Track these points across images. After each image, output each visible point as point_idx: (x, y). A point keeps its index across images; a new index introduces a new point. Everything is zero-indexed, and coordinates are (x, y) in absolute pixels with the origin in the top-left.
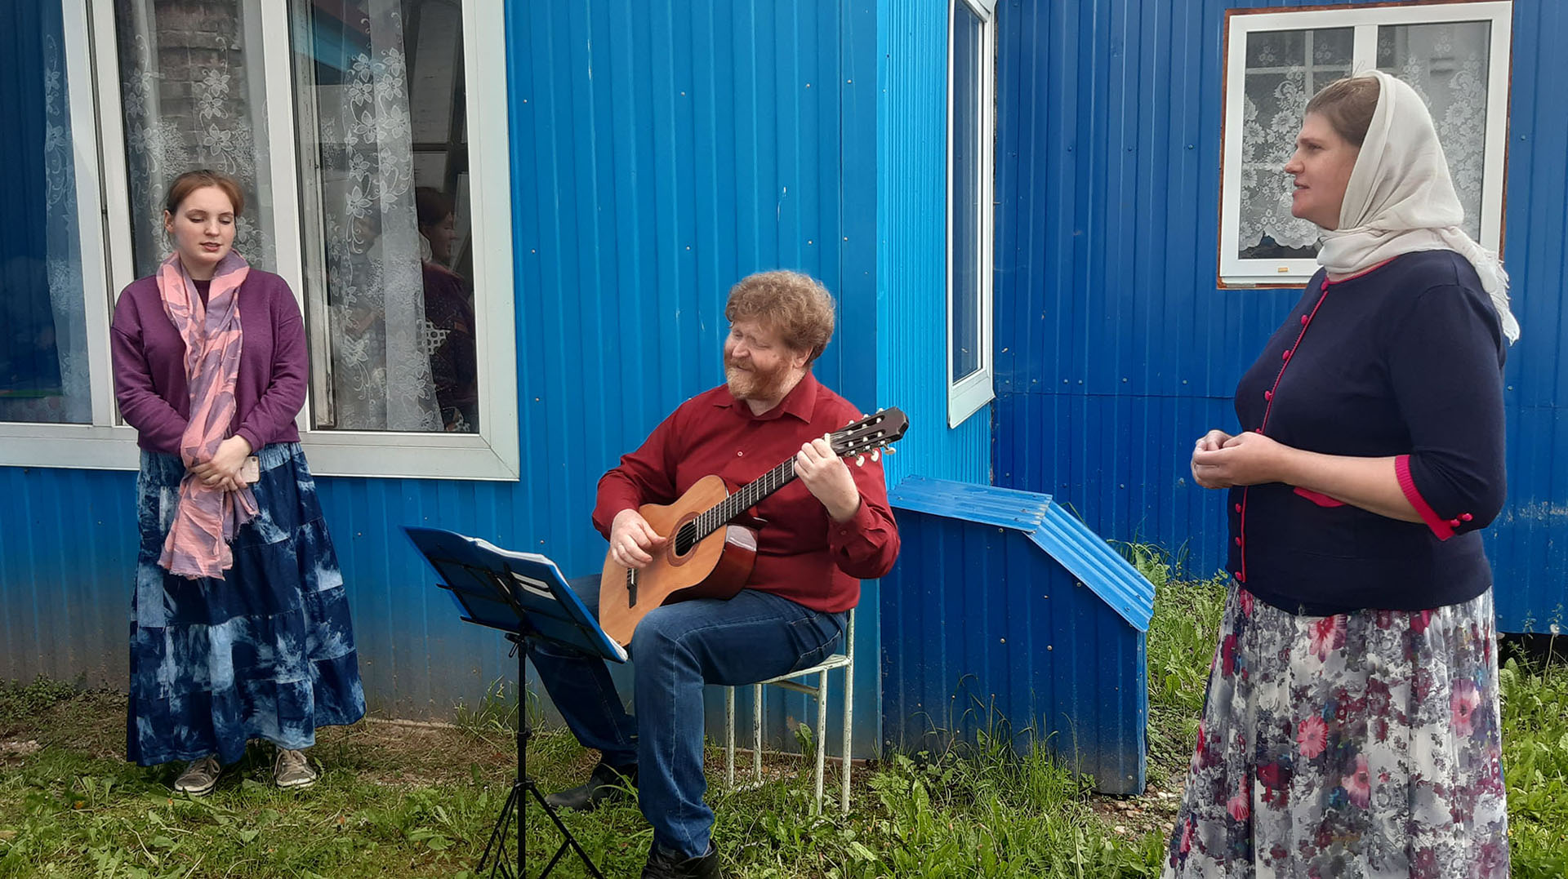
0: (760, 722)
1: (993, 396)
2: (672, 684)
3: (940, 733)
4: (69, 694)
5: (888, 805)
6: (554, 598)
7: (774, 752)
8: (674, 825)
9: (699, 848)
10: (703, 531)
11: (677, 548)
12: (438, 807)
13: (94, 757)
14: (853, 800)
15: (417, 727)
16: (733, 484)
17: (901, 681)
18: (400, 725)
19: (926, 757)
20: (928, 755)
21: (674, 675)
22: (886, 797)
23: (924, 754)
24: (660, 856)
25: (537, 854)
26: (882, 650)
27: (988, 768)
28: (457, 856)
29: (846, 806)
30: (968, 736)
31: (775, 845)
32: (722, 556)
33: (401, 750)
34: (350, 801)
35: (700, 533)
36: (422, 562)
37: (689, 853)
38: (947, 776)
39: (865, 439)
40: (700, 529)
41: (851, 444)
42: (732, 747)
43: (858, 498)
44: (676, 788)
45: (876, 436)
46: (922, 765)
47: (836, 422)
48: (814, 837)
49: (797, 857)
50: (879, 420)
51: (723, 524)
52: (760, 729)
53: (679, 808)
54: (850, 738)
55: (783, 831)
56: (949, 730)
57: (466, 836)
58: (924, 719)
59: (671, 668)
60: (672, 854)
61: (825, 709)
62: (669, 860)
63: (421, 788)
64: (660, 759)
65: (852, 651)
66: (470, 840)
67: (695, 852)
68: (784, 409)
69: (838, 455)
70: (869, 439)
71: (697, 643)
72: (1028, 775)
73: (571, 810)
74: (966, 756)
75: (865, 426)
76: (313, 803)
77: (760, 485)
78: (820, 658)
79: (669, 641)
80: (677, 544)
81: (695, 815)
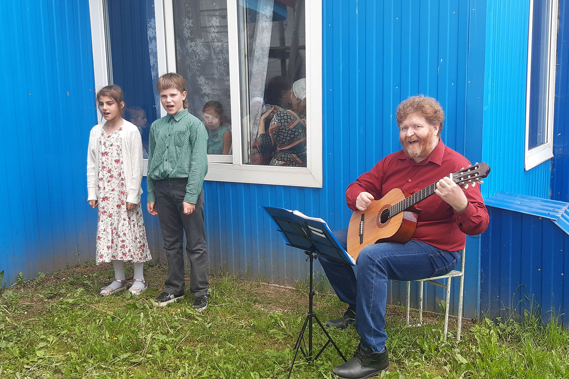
0: (422, 298)
1: (552, 156)
2: (373, 278)
3: (507, 310)
4: (153, 265)
5: (478, 340)
6: (325, 237)
7: (429, 312)
8: (369, 338)
9: (378, 349)
10: (393, 213)
11: (381, 220)
12: (281, 321)
13: (158, 290)
14: (462, 336)
15: (281, 288)
16: (407, 192)
17: (490, 285)
18: (274, 286)
19: (500, 320)
20: (501, 319)
21: (374, 275)
22: (477, 336)
23: (499, 319)
24: (361, 349)
25: (319, 344)
26: (481, 271)
27: (529, 328)
28: (287, 342)
29: (459, 338)
30: (521, 313)
31: (423, 352)
32: (401, 225)
33: (273, 296)
34: (249, 315)
35: (391, 214)
36: (270, 219)
37: (374, 350)
38: (509, 329)
39: (469, 177)
40: (391, 212)
41: (462, 179)
42: (409, 308)
43: (467, 202)
44: (371, 322)
45: (475, 175)
46: (498, 324)
47: (455, 167)
48: (441, 350)
49: (432, 358)
50: (476, 168)
51: (402, 211)
52: (422, 301)
53: (371, 330)
54: (461, 308)
55: (427, 346)
56: (512, 309)
57: (291, 334)
58: (500, 304)
59: (373, 272)
60: (366, 349)
61: (449, 295)
62: (364, 352)
63: (278, 312)
64: (365, 308)
65: (463, 270)
66: (293, 336)
67: (377, 350)
68: (429, 160)
69: (457, 183)
70: (471, 176)
71: (386, 262)
72: (548, 333)
73: (335, 328)
74: (519, 321)
75: (469, 170)
76: (235, 315)
77: (420, 194)
78: (447, 272)
79: (373, 260)
80: (381, 218)
81: (378, 335)
